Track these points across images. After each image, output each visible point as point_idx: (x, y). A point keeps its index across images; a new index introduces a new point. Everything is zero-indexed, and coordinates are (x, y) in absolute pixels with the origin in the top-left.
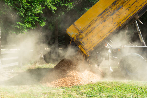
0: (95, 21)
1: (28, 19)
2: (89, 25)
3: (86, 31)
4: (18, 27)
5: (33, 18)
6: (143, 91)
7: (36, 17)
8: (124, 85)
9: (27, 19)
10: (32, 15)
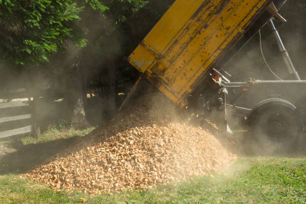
0: (187, 30)
1: (49, 34)
2: (174, 40)
3: (170, 54)
4: (29, 51)
5: (59, 31)
6: (298, 178)
7: (66, 29)
8: (258, 168)
9: (47, 33)
10: (58, 24)
